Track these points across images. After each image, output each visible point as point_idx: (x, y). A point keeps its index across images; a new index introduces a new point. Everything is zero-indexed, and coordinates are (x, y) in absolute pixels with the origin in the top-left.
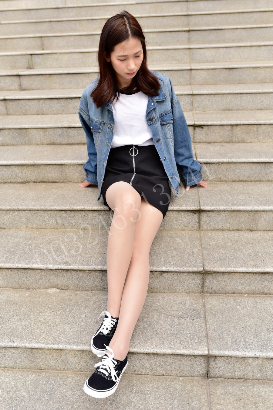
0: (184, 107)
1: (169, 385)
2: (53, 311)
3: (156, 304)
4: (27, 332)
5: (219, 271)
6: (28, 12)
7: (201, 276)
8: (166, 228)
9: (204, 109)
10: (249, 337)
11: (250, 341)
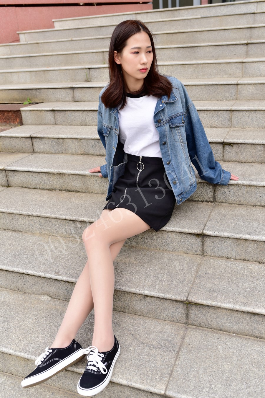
0: (222, 123)
2: (36, 318)
3: (135, 328)
4: (5, 335)
5: (203, 304)
7: (185, 306)
8: (168, 249)
10: (216, 384)
11: (215, 390)
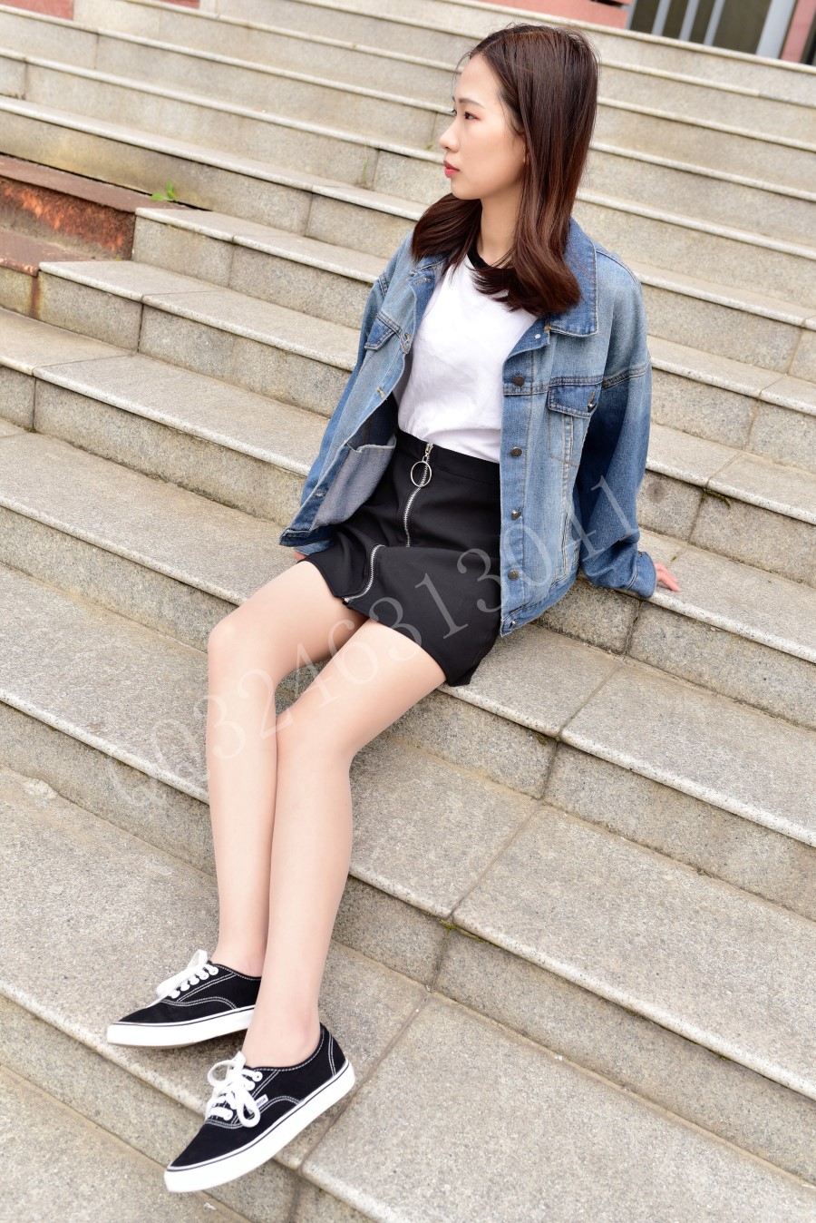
0: (722, 429)
1: (162, 1205)
5: (495, 942)
7: (441, 933)
8: (445, 752)
9: (781, 457)
10: (459, 1183)
11: (451, 1199)
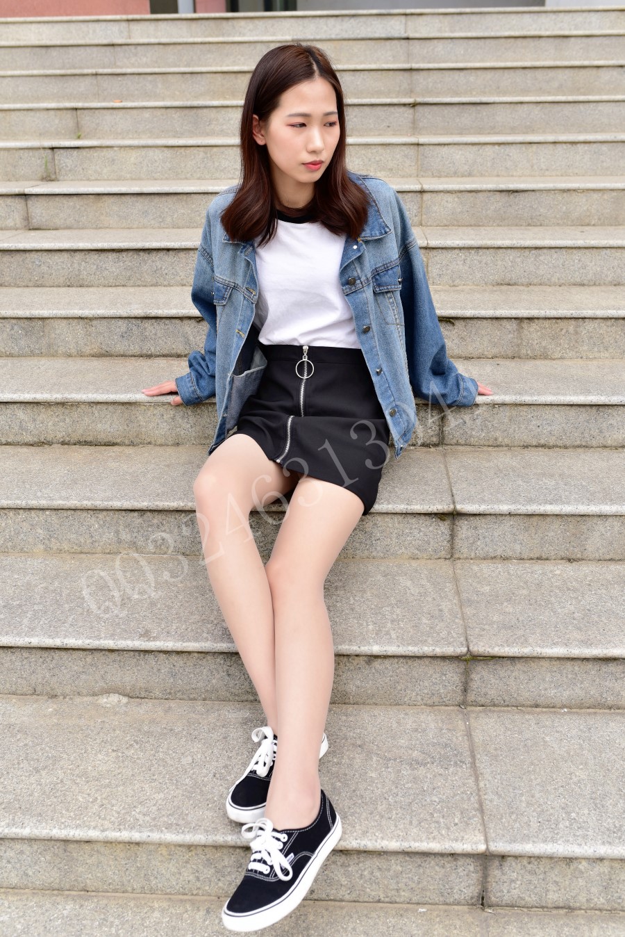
1: (394, 926)
2: (115, 749)
3: (358, 731)
4: (55, 800)
5: (504, 655)
6: (43, 51)
7: (462, 666)
8: (374, 554)
9: (453, 281)
10: (577, 809)
11: (581, 820)
